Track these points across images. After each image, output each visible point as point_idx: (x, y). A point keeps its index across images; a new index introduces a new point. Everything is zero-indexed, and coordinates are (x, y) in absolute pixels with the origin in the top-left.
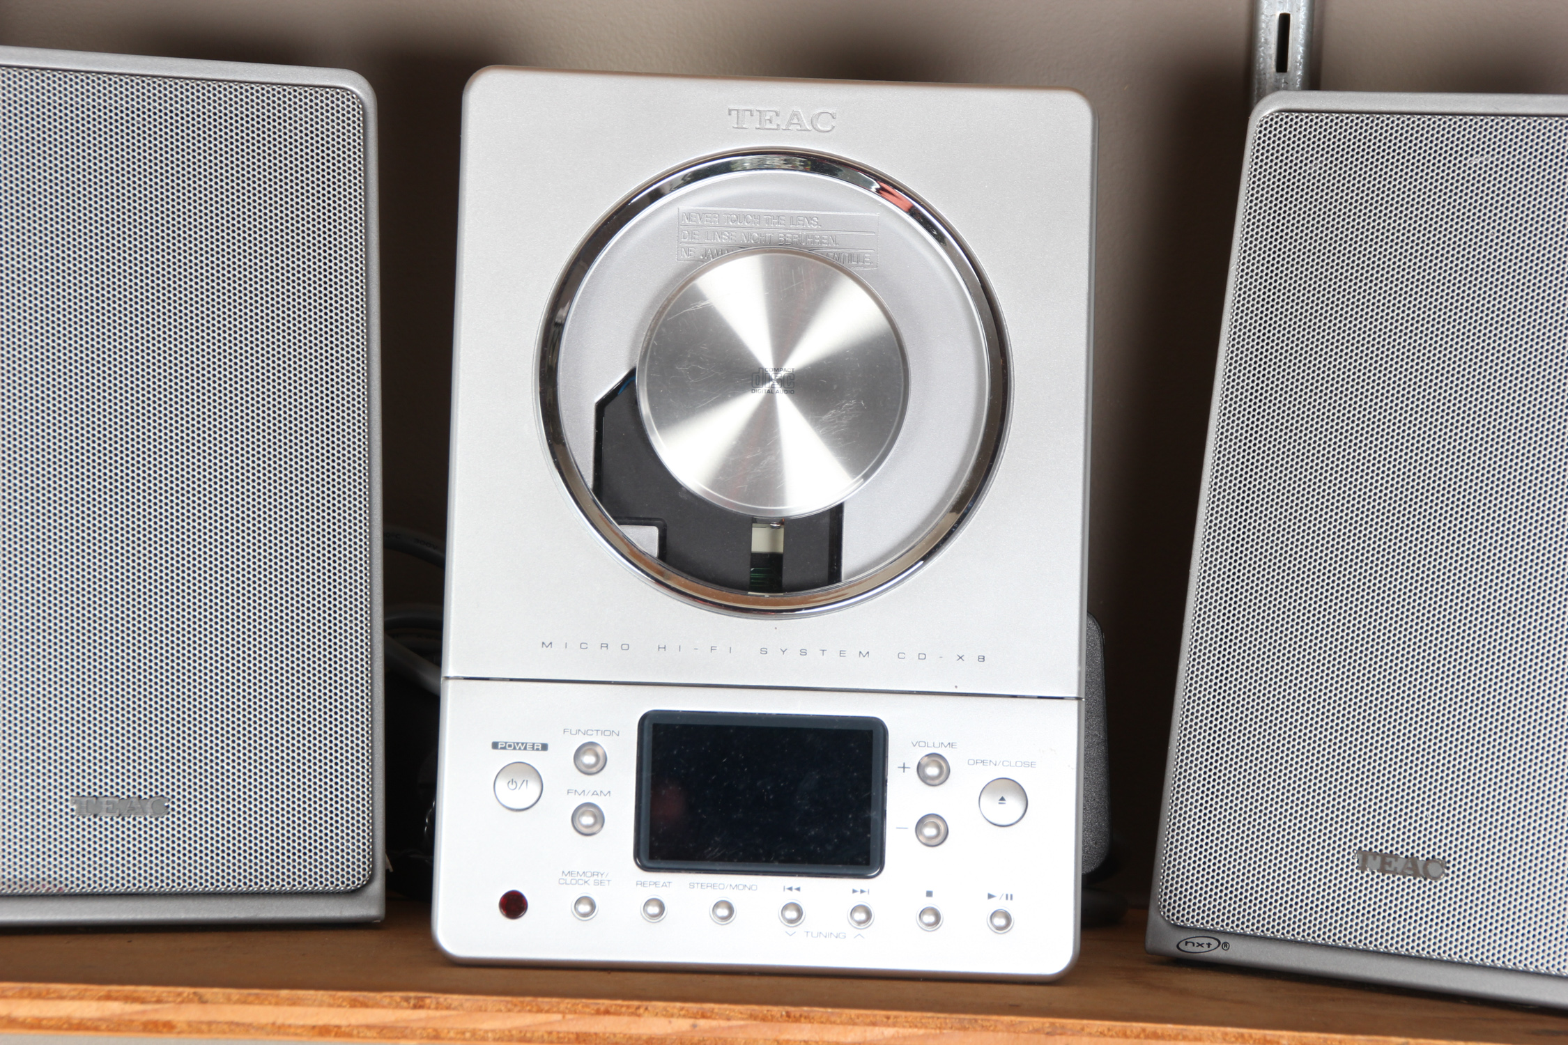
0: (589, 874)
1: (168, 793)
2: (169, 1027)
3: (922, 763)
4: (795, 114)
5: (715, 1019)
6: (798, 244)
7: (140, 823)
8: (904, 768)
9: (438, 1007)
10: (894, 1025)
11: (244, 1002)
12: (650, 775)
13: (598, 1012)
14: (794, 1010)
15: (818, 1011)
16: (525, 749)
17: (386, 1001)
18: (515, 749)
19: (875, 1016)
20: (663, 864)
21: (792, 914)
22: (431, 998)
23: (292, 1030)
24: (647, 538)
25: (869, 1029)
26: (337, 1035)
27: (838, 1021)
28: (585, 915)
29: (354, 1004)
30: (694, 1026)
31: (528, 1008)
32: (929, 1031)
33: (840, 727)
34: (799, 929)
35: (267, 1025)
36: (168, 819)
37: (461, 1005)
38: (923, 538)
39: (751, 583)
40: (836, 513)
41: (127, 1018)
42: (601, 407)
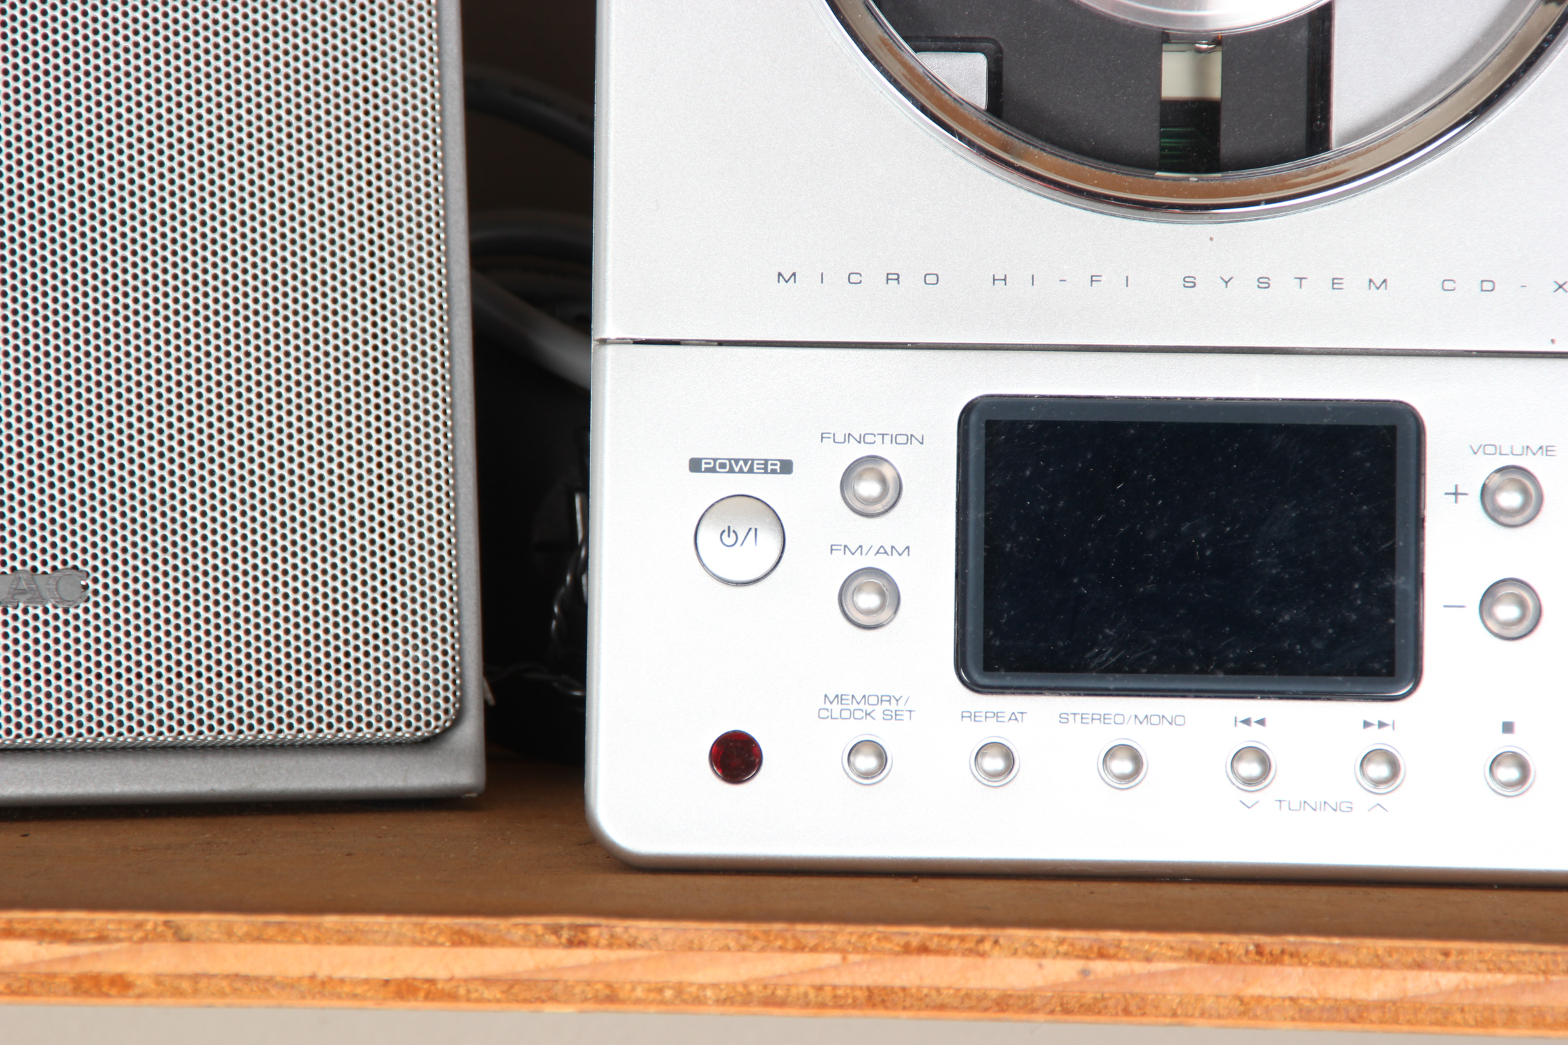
0: (873, 700)
1: (85, 563)
2: (121, 985)
3: (1491, 485)
5: (1123, 959)
7: (36, 617)
8: (1456, 494)
9: (613, 942)
10: (1458, 967)
11: (257, 938)
12: (982, 515)
13: (907, 950)
14: (1271, 942)
15: (1315, 943)
16: (751, 471)
17: (518, 933)
18: (732, 471)
19: (1421, 950)
20: (1009, 680)
21: (1251, 768)
22: (600, 928)
23: (346, 989)
24: (965, 74)
25: (1411, 975)
26: (429, 996)
27: (1353, 961)
28: (867, 775)
29: (459, 939)
30: (1085, 973)
31: (779, 943)
32: (1523, 978)
33: (1335, 422)
34: (1266, 796)
35: (300, 979)
36: (86, 610)
37: (656, 940)
38: (1487, 64)
39: (1163, 157)
40: (1319, 23)
41: (43, 969)
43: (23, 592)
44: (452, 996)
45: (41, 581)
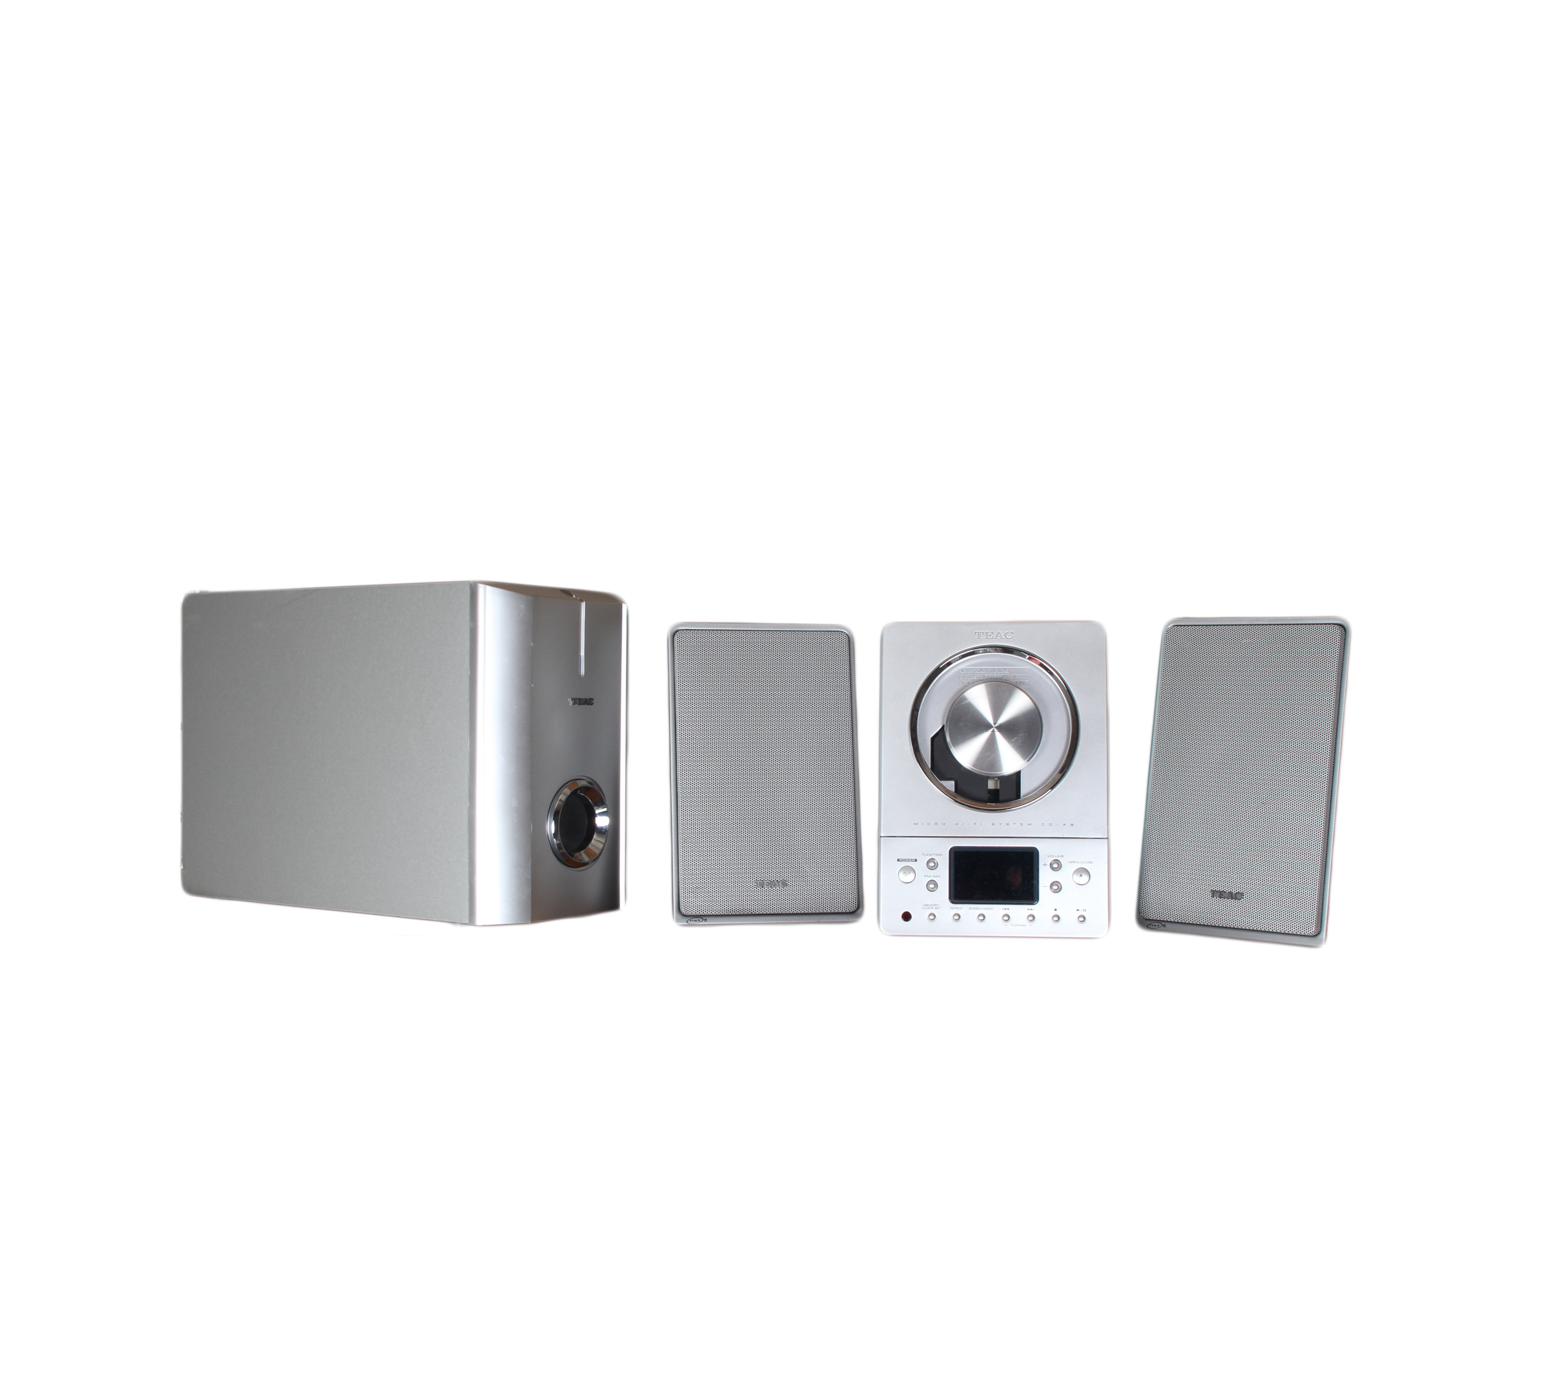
0: (933, 905)
3: (1052, 863)
4: (999, 633)
6: (1001, 679)
8: (1045, 865)
12: (954, 870)
16: (909, 861)
20: (959, 901)
21: (1006, 918)
24: (950, 785)
33: (1021, 851)
34: (1009, 924)
38: (1051, 780)
39: (988, 800)
40: (1018, 774)
42: (933, 739)
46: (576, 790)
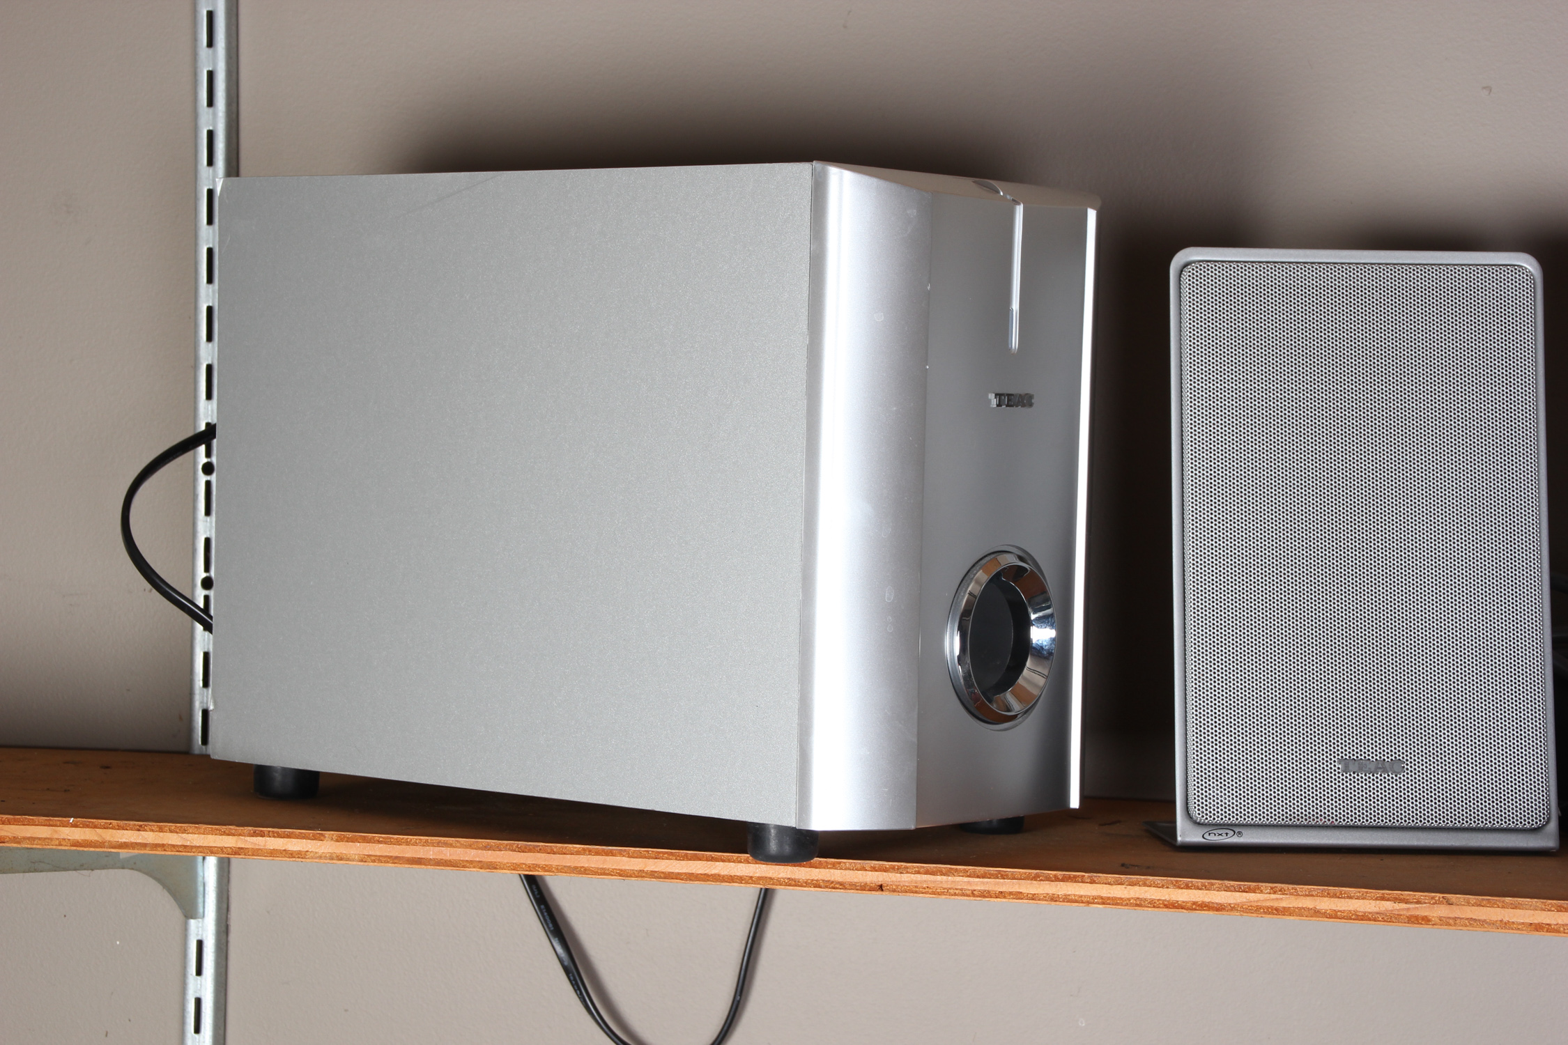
2: (1426, 920)
7: (1385, 778)
11: (1479, 905)
23: (1515, 926)
26: (1548, 931)
29: (1560, 909)
35: (1496, 922)
36: (1404, 776)
41: (1396, 913)
43: (1380, 768)
44: (1558, 932)
45: (1387, 765)
46: (998, 575)
